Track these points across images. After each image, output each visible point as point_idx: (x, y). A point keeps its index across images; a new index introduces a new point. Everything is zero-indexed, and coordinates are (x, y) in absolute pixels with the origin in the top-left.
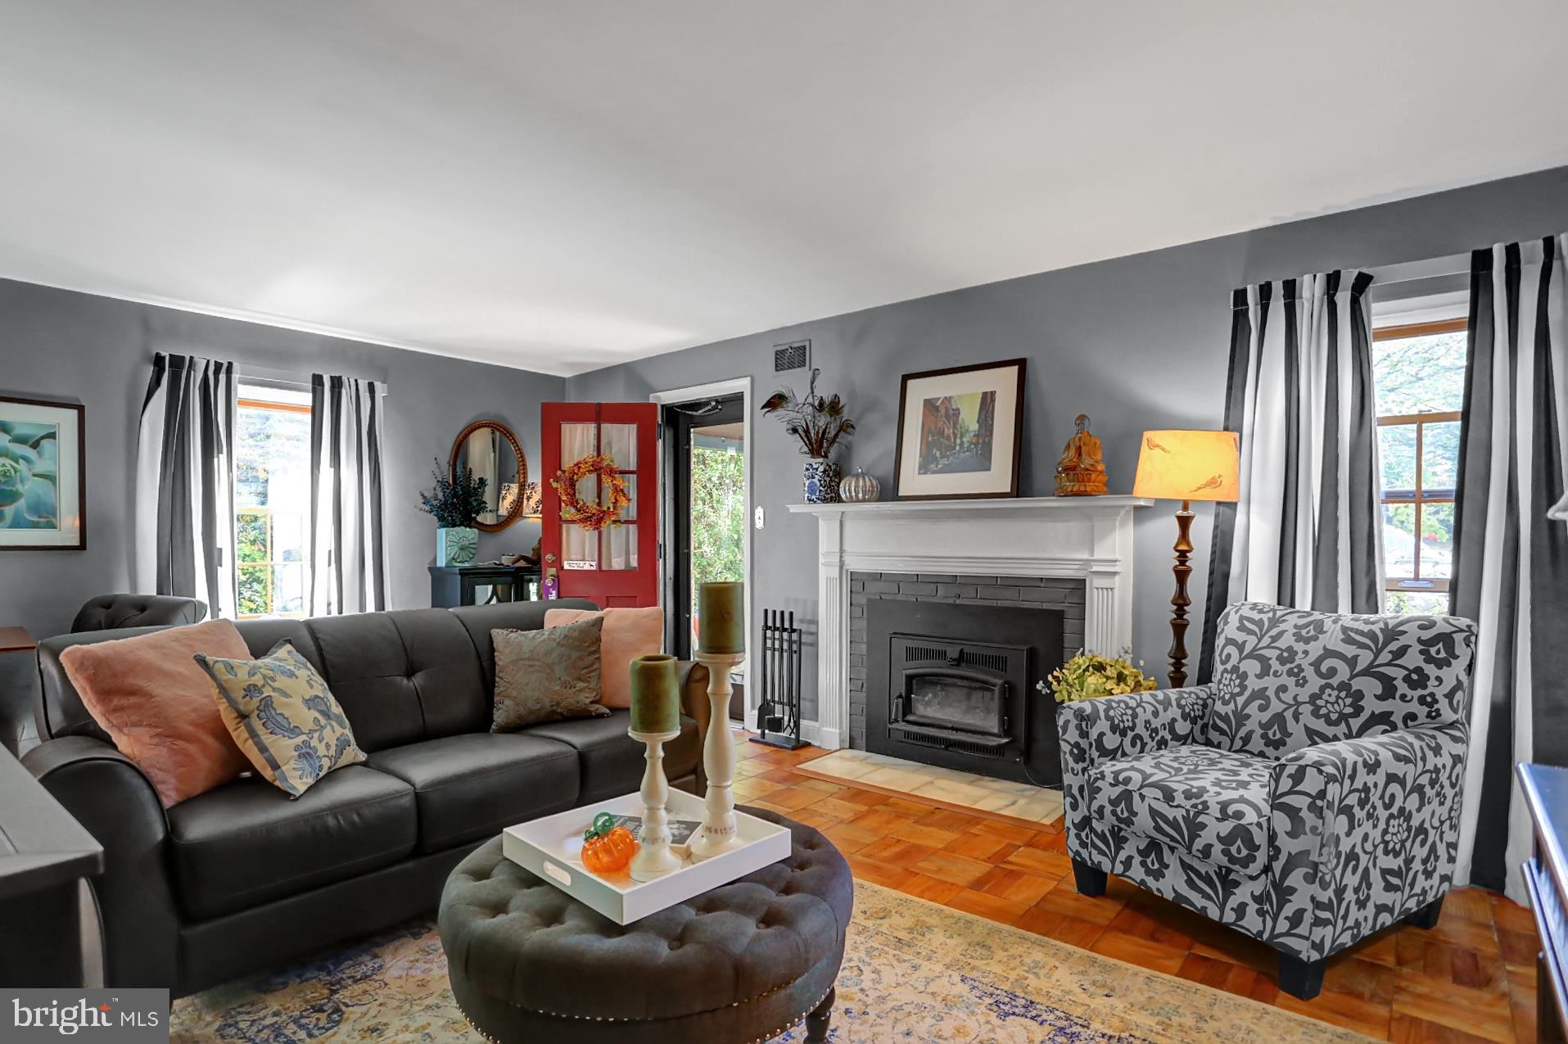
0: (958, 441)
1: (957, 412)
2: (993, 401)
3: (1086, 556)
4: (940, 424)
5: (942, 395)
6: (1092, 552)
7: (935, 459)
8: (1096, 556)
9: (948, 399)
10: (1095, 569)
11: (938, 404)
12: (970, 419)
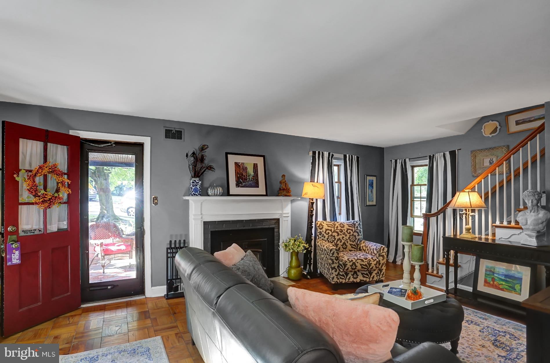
0: (248, 178)
1: (246, 168)
2: (257, 166)
3: (281, 212)
4: (241, 171)
5: (241, 162)
6: (282, 211)
7: (241, 183)
8: (284, 212)
9: (243, 163)
10: (284, 215)
11: (240, 164)
12: (251, 171)
